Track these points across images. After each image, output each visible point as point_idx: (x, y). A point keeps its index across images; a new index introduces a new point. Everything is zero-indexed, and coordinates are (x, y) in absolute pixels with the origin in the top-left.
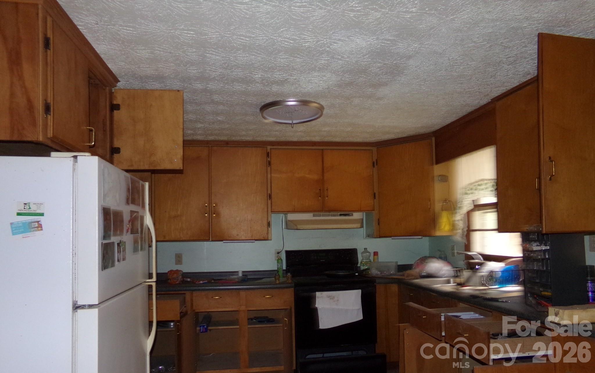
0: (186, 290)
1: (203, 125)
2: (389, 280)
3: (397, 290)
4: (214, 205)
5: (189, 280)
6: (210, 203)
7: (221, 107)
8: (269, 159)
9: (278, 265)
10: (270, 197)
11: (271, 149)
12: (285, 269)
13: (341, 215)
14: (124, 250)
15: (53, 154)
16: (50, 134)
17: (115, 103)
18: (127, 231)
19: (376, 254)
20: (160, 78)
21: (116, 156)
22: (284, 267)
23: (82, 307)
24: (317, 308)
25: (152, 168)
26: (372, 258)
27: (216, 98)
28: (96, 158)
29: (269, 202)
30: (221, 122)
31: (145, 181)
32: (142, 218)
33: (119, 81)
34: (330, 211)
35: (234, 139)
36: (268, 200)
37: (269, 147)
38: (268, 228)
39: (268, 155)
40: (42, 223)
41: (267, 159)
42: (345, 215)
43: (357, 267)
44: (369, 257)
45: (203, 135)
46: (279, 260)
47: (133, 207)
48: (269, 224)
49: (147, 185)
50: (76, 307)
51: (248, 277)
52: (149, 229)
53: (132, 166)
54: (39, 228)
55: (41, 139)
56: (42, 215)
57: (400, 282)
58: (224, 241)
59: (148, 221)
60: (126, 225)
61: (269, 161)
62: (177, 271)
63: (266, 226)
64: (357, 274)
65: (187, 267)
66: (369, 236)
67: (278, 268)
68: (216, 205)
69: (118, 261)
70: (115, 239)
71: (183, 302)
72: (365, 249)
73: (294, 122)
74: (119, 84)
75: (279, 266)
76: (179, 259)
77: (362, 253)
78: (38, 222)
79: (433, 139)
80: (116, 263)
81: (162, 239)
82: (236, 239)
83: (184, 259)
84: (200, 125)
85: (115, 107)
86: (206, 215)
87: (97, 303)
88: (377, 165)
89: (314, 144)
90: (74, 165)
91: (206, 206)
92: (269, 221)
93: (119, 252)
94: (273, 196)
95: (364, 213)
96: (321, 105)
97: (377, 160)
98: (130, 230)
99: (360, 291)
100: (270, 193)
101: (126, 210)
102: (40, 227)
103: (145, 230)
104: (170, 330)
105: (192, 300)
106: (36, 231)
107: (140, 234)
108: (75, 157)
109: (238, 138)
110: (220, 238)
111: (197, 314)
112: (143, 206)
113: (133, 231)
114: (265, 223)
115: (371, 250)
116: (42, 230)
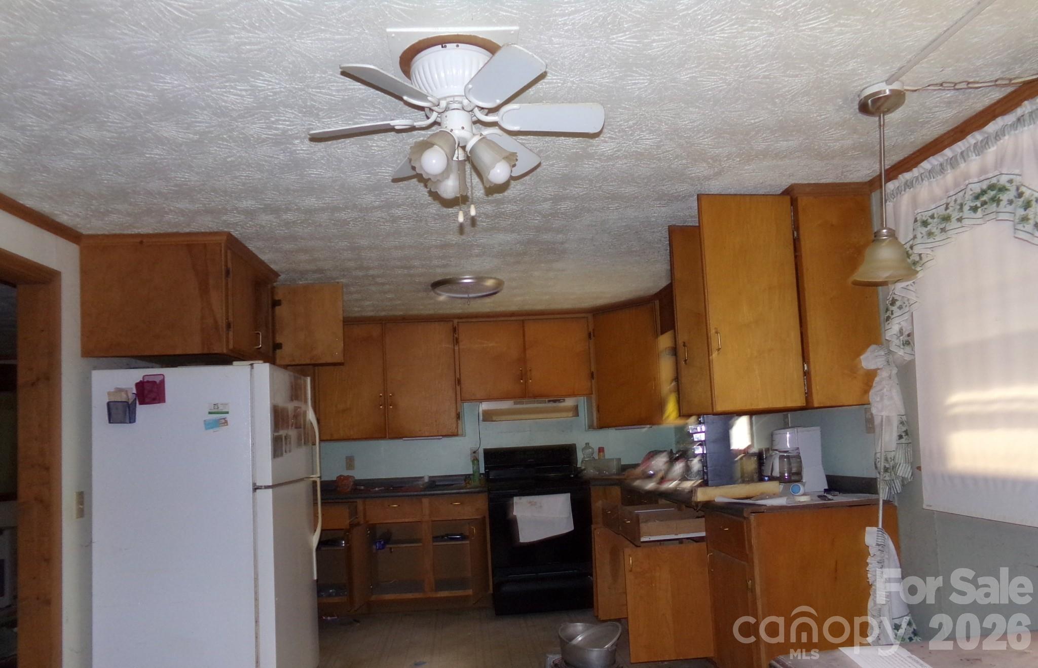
0: (356, 498)
1: (371, 302)
2: (607, 482)
3: (619, 493)
4: (391, 395)
5: (362, 487)
6: (385, 392)
7: (388, 287)
8: (456, 336)
9: (473, 467)
10: (459, 382)
11: (458, 322)
12: (484, 472)
13: (549, 401)
14: (290, 443)
15: (235, 363)
16: (231, 347)
17: (277, 298)
18: (292, 426)
19: (601, 450)
20: (320, 271)
21: (278, 351)
22: (482, 470)
23: (260, 488)
24: (515, 516)
25: (313, 362)
26: (596, 456)
27: (379, 280)
28: (267, 365)
29: (458, 388)
30: (391, 300)
31: (306, 375)
32: (305, 413)
33: (280, 276)
34: (535, 397)
35: (411, 313)
36: (457, 386)
37: (456, 321)
38: (457, 421)
39: (455, 330)
40: (228, 419)
41: (454, 336)
42: (555, 401)
43: (577, 468)
44: (593, 454)
45: (373, 311)
46: (475, 460)
47: (296, 404)
48: (458, 416)
49: (309, 380)
50: (256, 488)
51: (437, 484)
52: (311, 423)
53: (294, 360)
54: (226, 424)
55: (225, 351)
56: (227, 413)
57: (619, 483)
58: (404, 439)
59: (311, 416)
60: (291, 421)
61: (456, 338)
62: (348, 477)
63: (455, 420)
64: (572, 476)
65: (360, 474)
66: (591, 427)
67: (473, 471)
68: (393, 395)
69: (286, 452)
70: (282, 433)
71: (354, 512)
72: (586, 444)
73: (471, 295)
74: (280, 277)
75: (475, 468)
76: (350, 462)
77: (583, 449)
78: (224, 419)
79: (657, 302)
80: (284, 453)
81: (329, 438)
82: (418, 435)
83: (357, 463)
84: (368, 303)
85: (276, 303)
86: (381, 407)
87: (271, 484)
88: (594, 336)
89: (512, 314)
90: (251, 371)
91: (381, 396)
92: (459, 413)
93: (286, 444)
94: (462, 382)
95: (585, 397)
96: (498, 279)
97: (594, 330)
98: (294, 426)
99: (569, 495)
100: (459, 377)
101: (291, 406)
102: (226, 422)
103: (308, 425)
104: (342, 548)
105: (365, 509)
106: (222, 426)
107: (302, 429)
108: (252, 365)
109: (415, 312)
110: (398, 434)
111: (373, 527)
112: (306, 402)
113: (298, 427)
114: (453, 414)
115: (595, 446)
116: (227, 425)
